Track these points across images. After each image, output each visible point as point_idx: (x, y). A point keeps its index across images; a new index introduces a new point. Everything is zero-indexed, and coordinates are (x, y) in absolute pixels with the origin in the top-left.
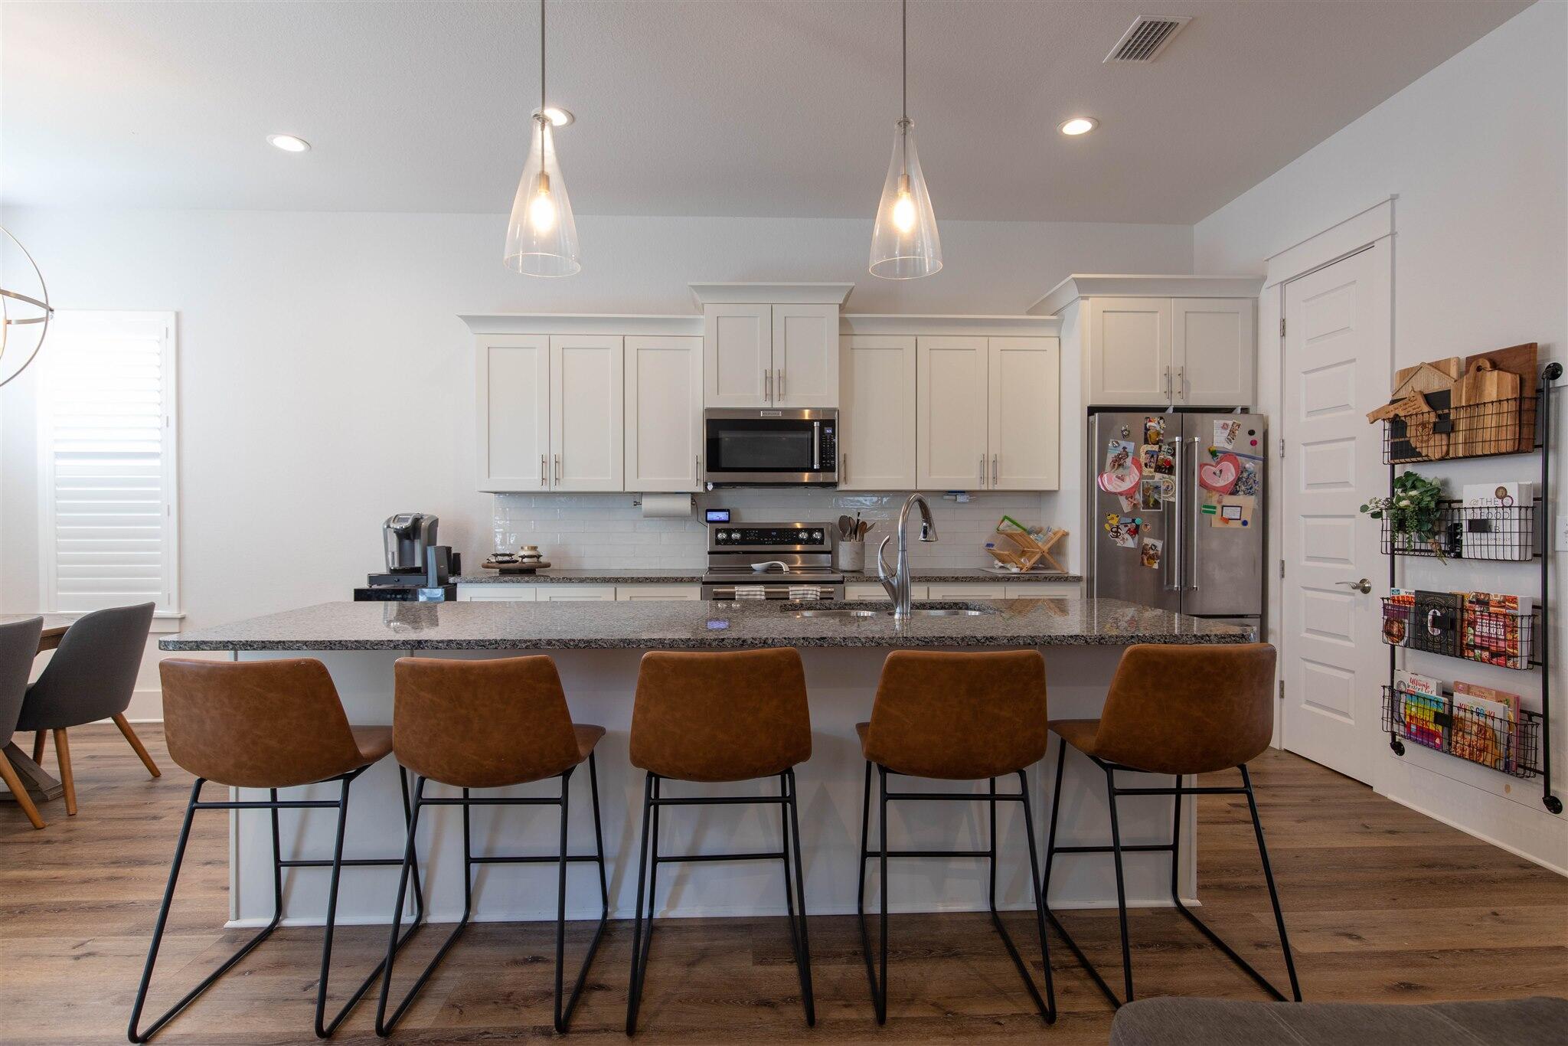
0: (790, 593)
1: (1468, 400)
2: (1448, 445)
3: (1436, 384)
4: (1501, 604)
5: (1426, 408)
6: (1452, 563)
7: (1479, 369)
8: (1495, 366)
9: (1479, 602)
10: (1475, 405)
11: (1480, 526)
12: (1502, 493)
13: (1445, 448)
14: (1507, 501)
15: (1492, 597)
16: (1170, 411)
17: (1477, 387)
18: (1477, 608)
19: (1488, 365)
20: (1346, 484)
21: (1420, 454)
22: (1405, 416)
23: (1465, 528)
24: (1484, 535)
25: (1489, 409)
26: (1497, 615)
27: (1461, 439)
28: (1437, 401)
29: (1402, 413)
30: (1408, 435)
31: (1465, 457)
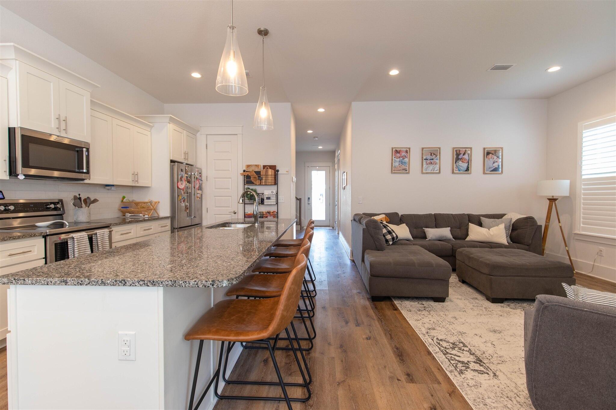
0: (98, 234)
1: (265, 174)
2: (260, 182)
3: (257, 170)
4: (273, 213)
5: (255, 174)
6: (262, 206)
7: (267, 168)
8: (270, 168)
9: (268, 213)
10: (266, 175)
11: (268, 198)
12: (272, 192)
13: (260, 183)
14: (273, 194)
15: (271, 211)
16: (185, 164)
17: (267, 172)
18: (268, 214)
19: (269, 167)
20: (229, 189)
21: (254, 184)
22: (251, 175)
23: (265, 198)
24: (269, 200)
25: (270, 176)
26: (272, 215)
27: (264, 181)
28: (258, 173)
29: (249, 174)
30: (251, 179)
31: (265, 185)
